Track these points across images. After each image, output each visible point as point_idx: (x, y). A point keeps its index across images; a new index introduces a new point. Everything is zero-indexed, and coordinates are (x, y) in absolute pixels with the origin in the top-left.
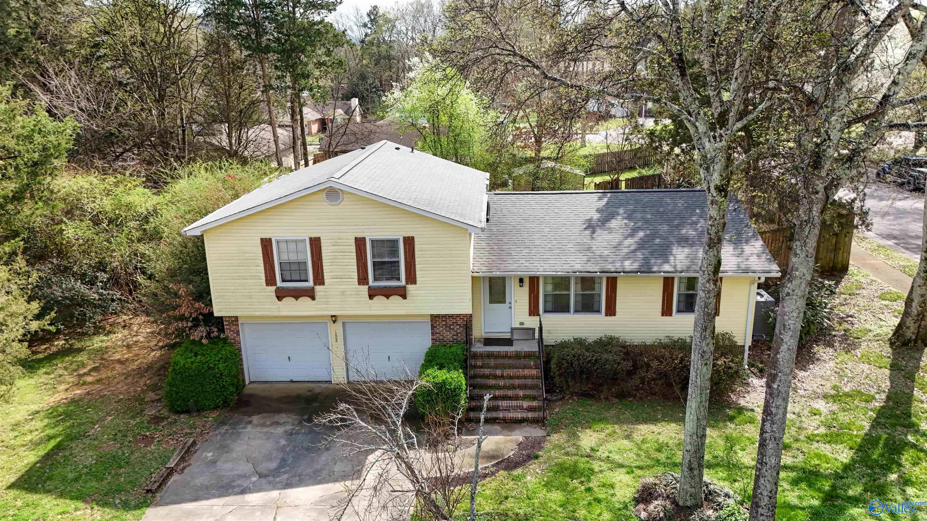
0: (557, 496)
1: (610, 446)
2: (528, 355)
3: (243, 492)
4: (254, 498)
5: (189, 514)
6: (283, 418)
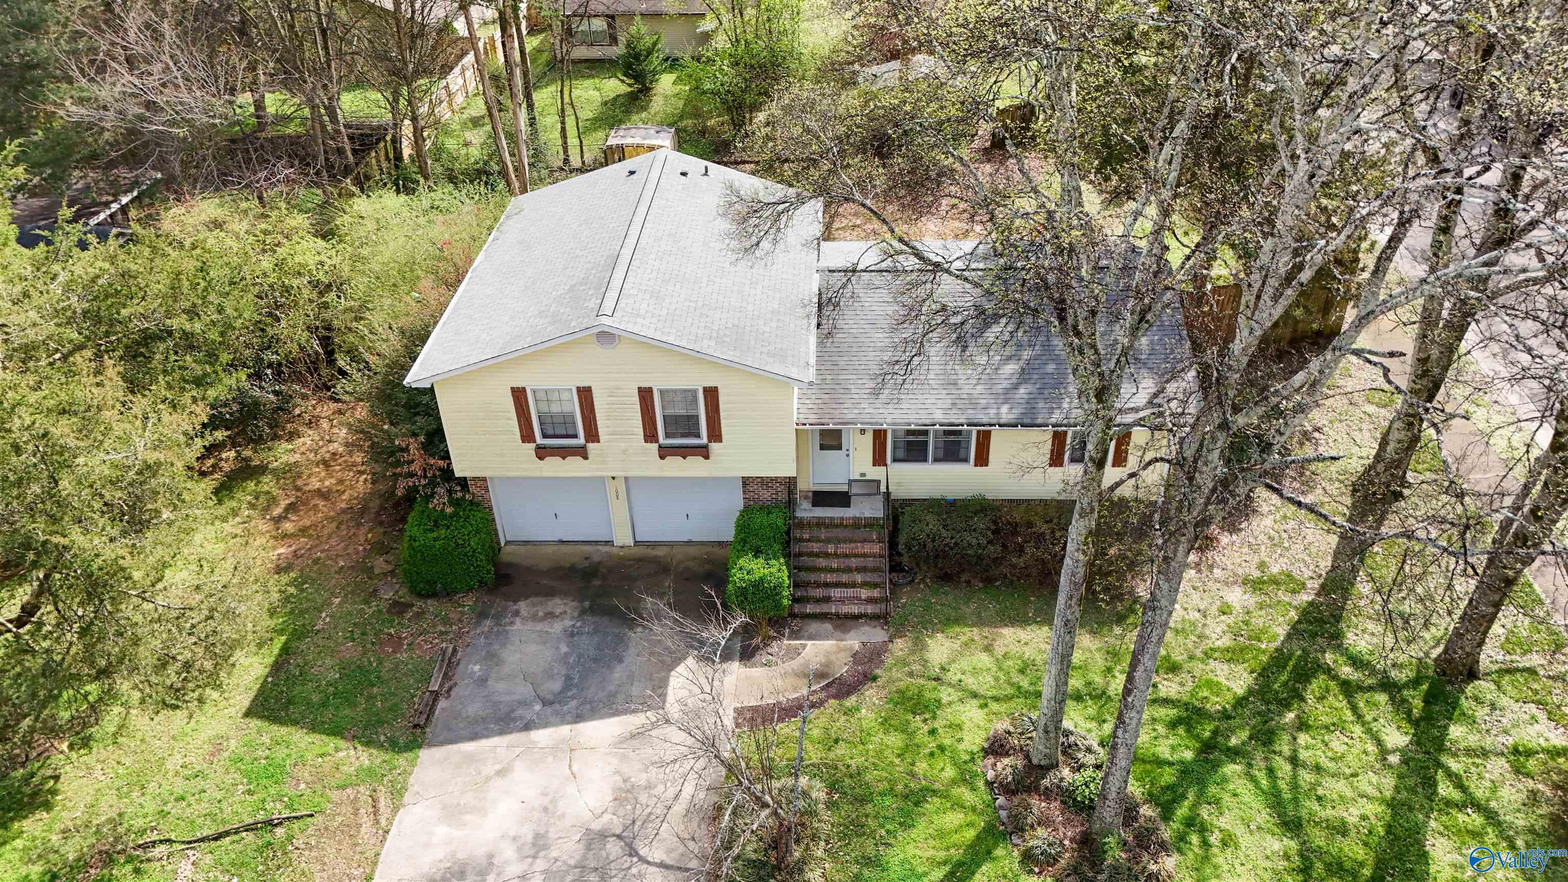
0: (895, 740)
1: (964, 664)
2: (871, 524)
3: (528, 727)
4: (542, 736)
5: (470, 758)
6: (557, 605)
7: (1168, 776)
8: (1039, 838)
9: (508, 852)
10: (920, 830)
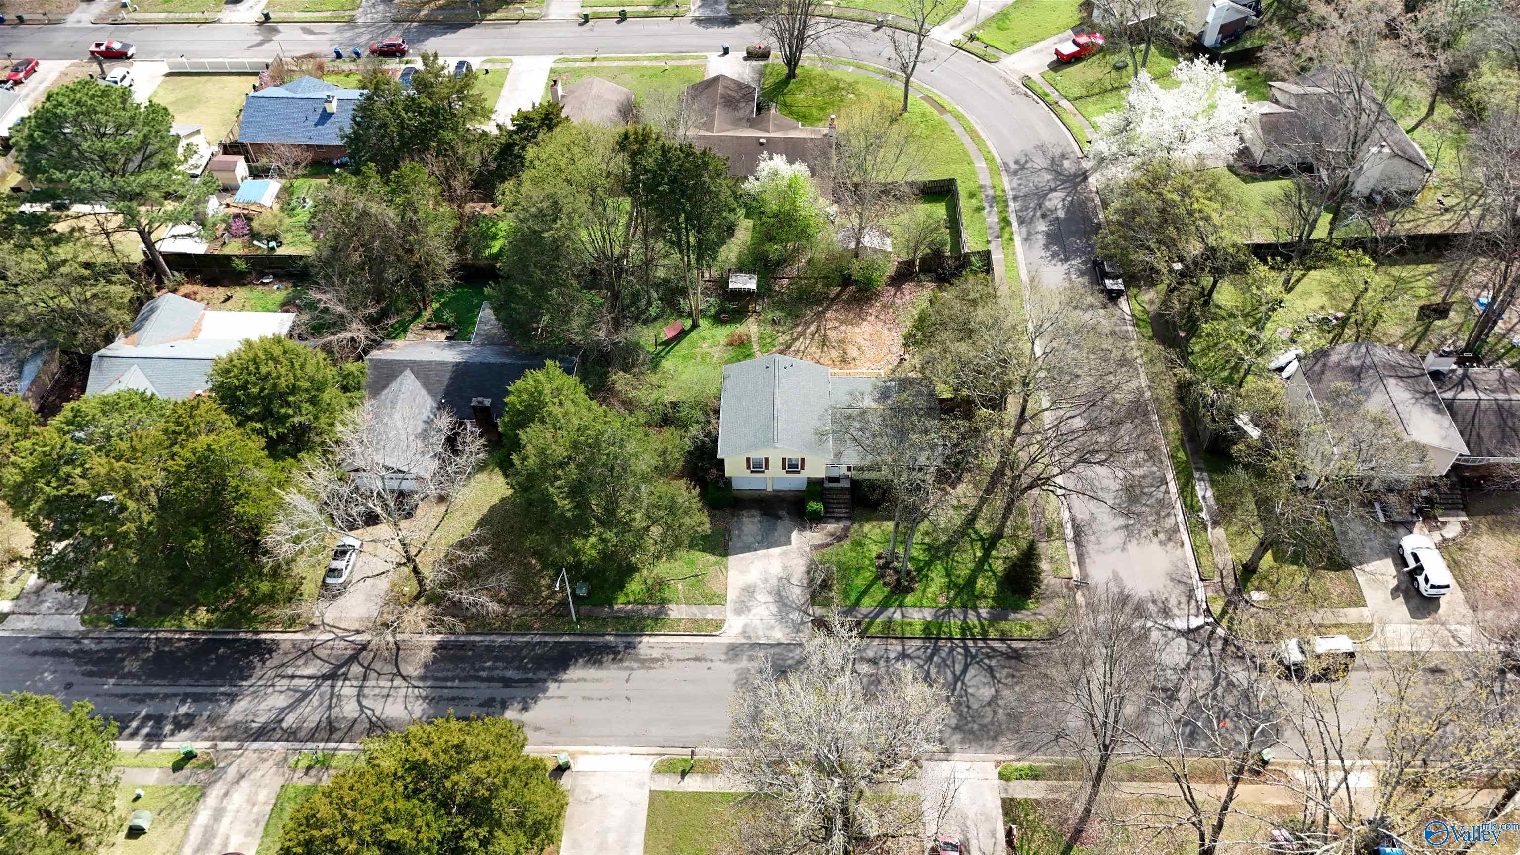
0: (854, 554)
1: (873, 532)
2: (846, 489)
3: (755, 550)
4: (759, 552)
5: (743, 558)
6: (754, 512)
7: (922, 564)
8: (888, 579)
9: (760, 583)
10: (860, 577)
